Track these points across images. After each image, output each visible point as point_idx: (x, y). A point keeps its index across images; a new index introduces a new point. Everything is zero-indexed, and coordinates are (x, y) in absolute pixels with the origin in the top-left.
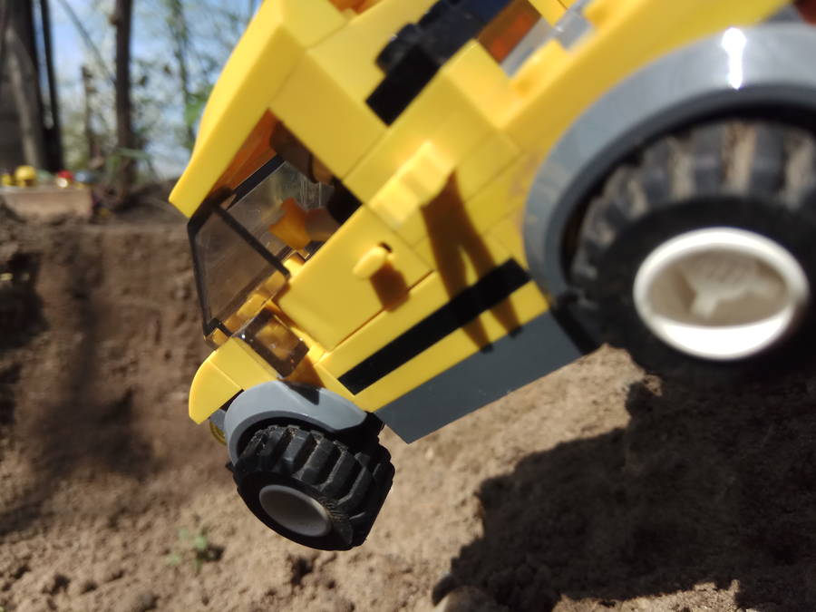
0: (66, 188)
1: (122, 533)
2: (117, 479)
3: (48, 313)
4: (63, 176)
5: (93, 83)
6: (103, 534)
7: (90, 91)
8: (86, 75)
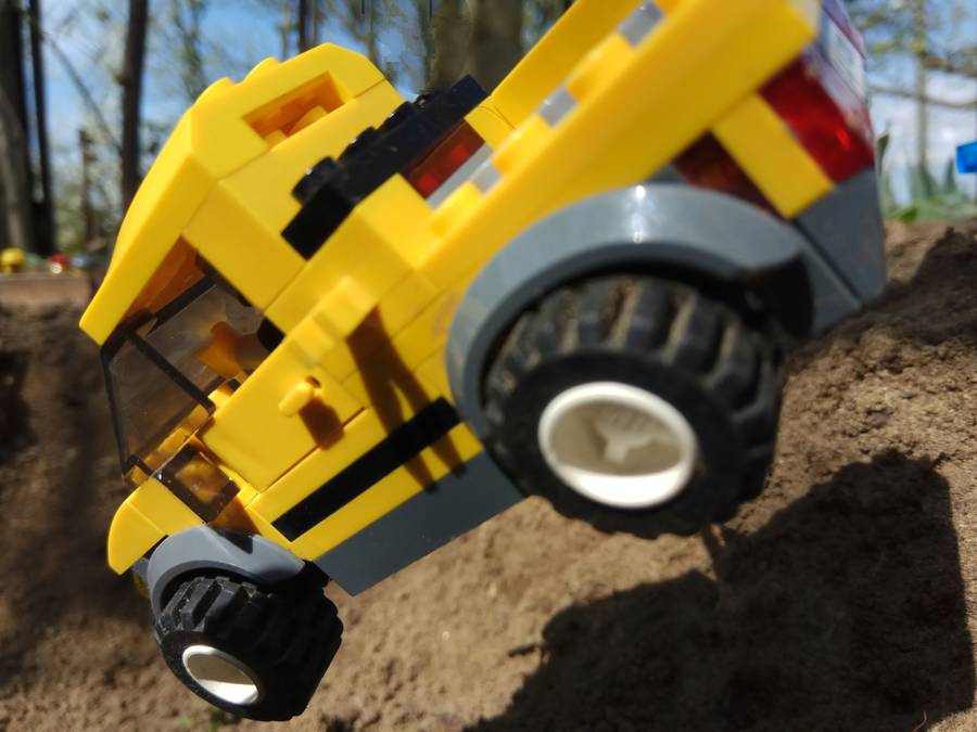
0: (60, 275)
1: (121, 691)
2: (116, 625)
3: (35, 424)
4: (55, 261)
5: (93, 149)
6: (97, 691)
7: (89, 159)
8: (85, 140)
